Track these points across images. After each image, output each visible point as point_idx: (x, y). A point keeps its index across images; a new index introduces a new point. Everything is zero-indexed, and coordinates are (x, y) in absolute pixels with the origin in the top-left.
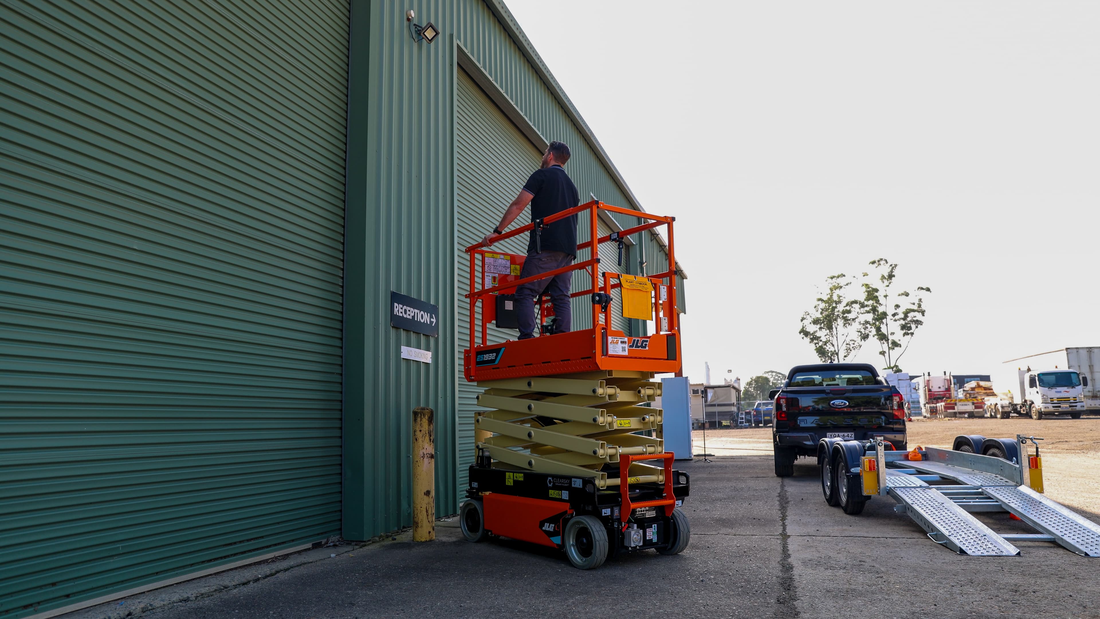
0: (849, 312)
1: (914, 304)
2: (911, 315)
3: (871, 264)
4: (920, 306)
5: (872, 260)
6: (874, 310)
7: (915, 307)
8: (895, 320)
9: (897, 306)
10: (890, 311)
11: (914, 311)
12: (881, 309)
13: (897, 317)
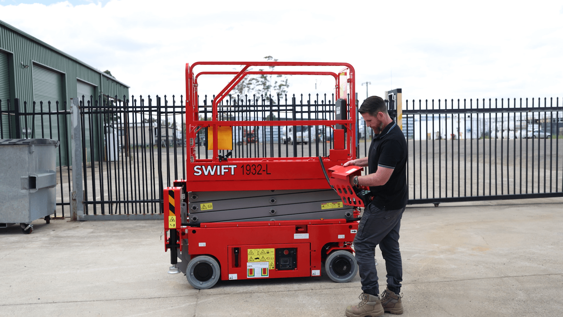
0: (251, 84)
1: (284, 81)
2: (282, 87)
3: (265, 58)
4: (286, 82)
5: (265, 56)
6: (264, 84)
7: (284, 83)
8: (275, 90)
9: (276, 82)
10: (273, 85)
11: (283, 85)
12: (268, 84)
13: (276, 88)
